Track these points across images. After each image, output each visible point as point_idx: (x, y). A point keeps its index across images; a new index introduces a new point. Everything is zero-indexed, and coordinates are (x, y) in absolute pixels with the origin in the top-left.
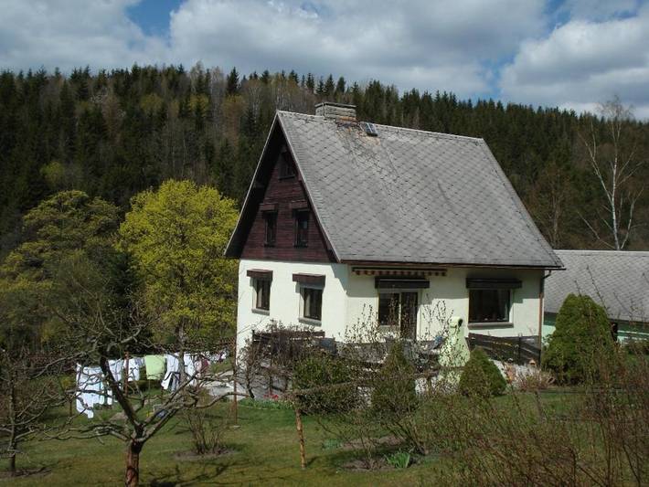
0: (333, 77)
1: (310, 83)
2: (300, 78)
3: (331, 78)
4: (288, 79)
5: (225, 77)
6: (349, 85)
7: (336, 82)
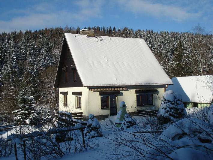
0: (111, 27)
1: (104, 30)
2: (101, 28)
3: (111, 28)
4: (97, 29)
5: (76, 30)
6: (117, 29)
7: (112, 28)
